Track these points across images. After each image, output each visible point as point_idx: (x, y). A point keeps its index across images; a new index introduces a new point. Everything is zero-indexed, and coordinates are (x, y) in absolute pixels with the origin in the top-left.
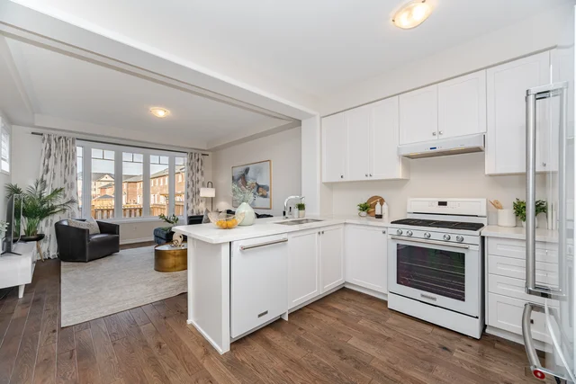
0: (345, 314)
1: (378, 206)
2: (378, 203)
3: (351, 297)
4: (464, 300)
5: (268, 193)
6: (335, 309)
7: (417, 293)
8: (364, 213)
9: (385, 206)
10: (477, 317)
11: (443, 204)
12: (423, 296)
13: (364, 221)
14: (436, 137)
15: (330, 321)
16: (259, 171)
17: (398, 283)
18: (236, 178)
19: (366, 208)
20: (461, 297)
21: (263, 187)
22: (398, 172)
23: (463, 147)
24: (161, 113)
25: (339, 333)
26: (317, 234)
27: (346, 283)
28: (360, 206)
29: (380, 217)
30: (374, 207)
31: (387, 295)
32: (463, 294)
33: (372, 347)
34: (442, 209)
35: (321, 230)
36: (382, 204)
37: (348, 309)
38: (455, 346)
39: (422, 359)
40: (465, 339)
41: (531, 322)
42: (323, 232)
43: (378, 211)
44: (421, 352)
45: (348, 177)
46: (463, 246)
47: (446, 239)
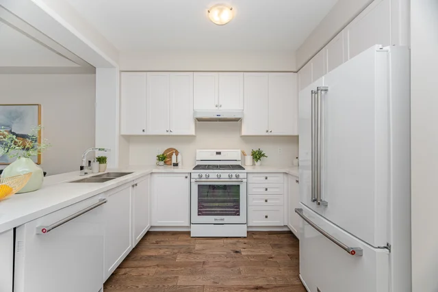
0: (161, 257)
1: (174, 156)
2: (174, 154)
3: (159, 238)
5: (36, 144)
6: (150, 256)
7: (211, 219)
8: (162, 163)
9: (179, 156)
10: (245, 223)
11: (218, 153)
13: (162, 169)
14: (217, 108)
15: (152, 271)
17: (199, 214)
19: (164, 159)
20: (238, 213)
22: (192, 131)
25: (166, 279)
26: (131, 188)
27: (152, 227)
28: (158, 156)
29: (176, 165)
30: (170, 156)
31: (190, 227)
32: (239, 211)
33: (198, 277)
34: (218, 157)
35: (134, 182)
36: (177, 155)
37: (162, 252)
38: (239, 247)
39: (231, 267)
40: (241, 240)
41: (266, 217)
42: (136, 185)
43: (174, 161)
44: (227, 262)
45: (149, 132)
46: (240, 180)
47: (230, 177)
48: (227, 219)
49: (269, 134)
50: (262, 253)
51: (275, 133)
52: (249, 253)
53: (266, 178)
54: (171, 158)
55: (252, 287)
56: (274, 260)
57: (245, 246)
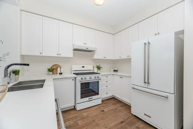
1: (59, 69)
2: (59, 68)
8: (51, 73)
9: (62, 69)
12: (89, 99)
19: (53, 70)
28: (48, 69)
29: (61, 74)
30: (56, 69)
34: (84, 69)
36: (60, 68)
38: (102, 109)
39: (106, 118)
40: (100, 106)
41: (107, 93)
43: (59, 71)
44: (103, 116)
46: (99, 79)
47: (95, 78)
48: (94, 97)
49: (105, 58)
50: (112, 108)
51: (107, 58)
52: (108, 110)
53: (107, 77)
54: (57, 70)
55: (120, 123)
56: (117, 110)
57: (103, 107)
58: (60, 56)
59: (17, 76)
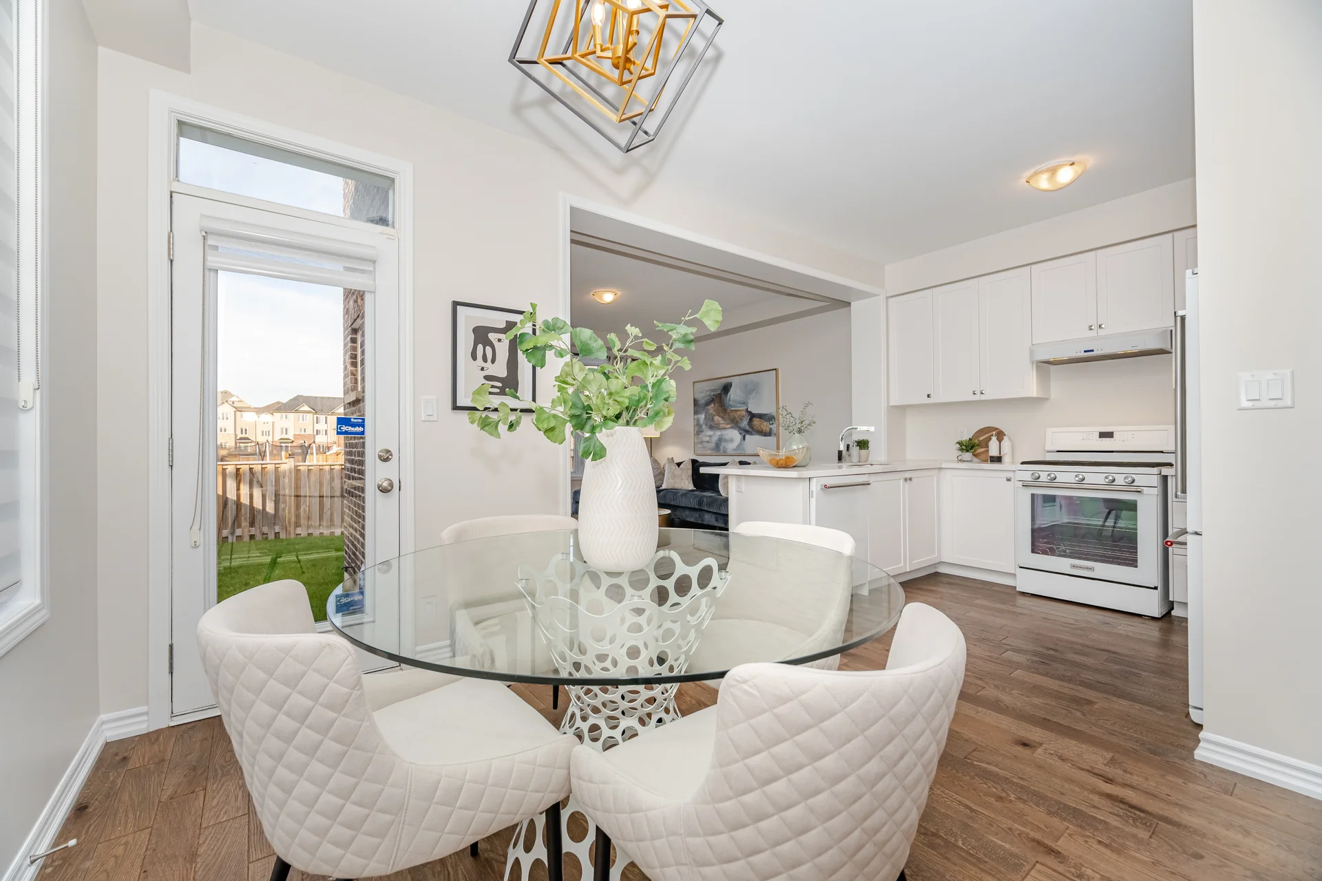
1: (993, 443)
2: (994, 438)
4: (1136, 567)
5: (774, 427)
7: (1064, 564)
8: (968, 456)
9: (1006, 443)
10: (1156, 588)
11: (1106, 435)
12: (1074, 567)
14: (1093, 334)
16: (752, 389)
17: (1033, 551)
18: (702, 402)
19: (973, 447)
20: (1133, 563)
21: (761, 416)
22: (1030, 387)
23: (1136, 350)
24: (608, 297)
26: (902, 481)
27: (942, 563)
28: (960, 443)
29: (998, 459)
30: (986, 444)
31: (1014, 575)
32: (1136, 561)
34: (1106, 444)
35: (907, 475)
36: (1000, 439)
42: (910, 479)
43: (993, 451)
45: (940, 397)
54: (987, 446)
58: (983, 397)
59: (863, 452)
